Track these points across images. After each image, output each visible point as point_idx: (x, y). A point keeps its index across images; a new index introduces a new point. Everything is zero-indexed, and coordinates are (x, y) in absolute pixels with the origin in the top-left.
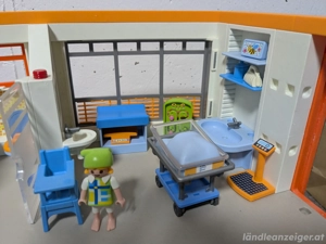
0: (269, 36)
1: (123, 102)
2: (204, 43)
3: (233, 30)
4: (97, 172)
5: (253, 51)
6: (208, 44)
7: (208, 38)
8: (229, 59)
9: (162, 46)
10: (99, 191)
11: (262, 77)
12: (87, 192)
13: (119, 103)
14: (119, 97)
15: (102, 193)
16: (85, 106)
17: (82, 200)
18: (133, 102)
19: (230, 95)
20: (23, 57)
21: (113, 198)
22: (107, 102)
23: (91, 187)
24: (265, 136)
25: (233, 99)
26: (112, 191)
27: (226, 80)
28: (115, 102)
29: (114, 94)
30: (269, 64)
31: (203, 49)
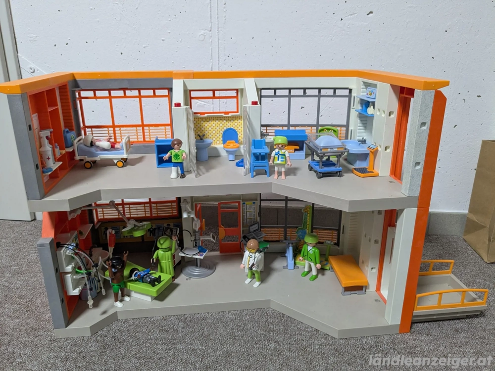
0: (376, 85)
1: (291, 128)
2: (348, 90)
3: (364, 82)
4: (280, 146)
5: (371, 94)
6: (350, 90)
7: (350, 87)
8: (362, 100)
9: (320, 92)
10: (280, 156)
11: (374, 108)
12: (274, 157)
13: (289, 128)
14: (289, 125)
15: (282, 158)
16: (267, 130)
17: (271, 162)
18: (297, 128)
19: (363, 124)
20: (237, 97)
21: (286, 161)
22: (280, 128)
23: (276, 155)
24: (375, 143)
25: (365, 127)
26: (286, 157)
27: (360, 114)
28: (286, 128)
29: (286, 123)
30: (376, 101)
31: (348, 94)
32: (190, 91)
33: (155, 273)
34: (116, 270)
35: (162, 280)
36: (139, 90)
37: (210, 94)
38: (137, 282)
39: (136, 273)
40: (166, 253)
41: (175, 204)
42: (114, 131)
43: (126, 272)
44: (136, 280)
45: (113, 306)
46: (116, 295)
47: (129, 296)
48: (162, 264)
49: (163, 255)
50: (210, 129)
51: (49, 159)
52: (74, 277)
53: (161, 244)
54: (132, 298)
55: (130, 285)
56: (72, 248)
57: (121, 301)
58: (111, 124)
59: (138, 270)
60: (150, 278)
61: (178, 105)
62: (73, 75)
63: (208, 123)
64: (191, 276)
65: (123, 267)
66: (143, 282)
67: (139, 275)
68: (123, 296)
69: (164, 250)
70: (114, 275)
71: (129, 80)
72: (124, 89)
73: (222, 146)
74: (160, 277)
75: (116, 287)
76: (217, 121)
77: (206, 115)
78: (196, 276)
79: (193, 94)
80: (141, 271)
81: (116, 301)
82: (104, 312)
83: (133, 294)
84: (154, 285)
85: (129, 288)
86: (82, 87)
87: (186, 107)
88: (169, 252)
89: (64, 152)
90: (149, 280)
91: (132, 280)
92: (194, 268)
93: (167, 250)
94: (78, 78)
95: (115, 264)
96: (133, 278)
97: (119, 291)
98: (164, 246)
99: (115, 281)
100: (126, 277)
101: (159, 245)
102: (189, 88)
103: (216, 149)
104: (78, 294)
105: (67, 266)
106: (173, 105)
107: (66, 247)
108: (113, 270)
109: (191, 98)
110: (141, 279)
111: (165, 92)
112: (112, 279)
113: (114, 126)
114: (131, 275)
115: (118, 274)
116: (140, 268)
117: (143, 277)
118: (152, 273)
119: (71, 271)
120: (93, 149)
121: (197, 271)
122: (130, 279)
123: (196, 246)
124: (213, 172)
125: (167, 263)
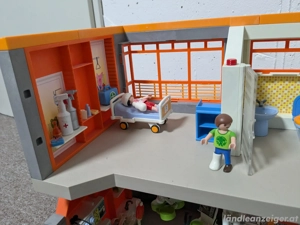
32: (253, 41)
36: (189, 42)
37: (282, 45)
42: (160, 87)
50: (275, 91)
51: (66, 126)
58: (157, 79)
61: (233, 62)
62: (122, 28)
63: (272, 84)
71: (178, 32)
72: (173, 42)
73: (290, 116)
76: (287, 83)
77: (271, 74)
79: (256, 46)
86: (131, 41)
87: (244, 65)
89: (96, 112)
94: (127, 31)
102: (251, 37)
103: (280, 119)
106: (225, 62)
109: (253, 51)
111: (219, 44)
113: (160, 82)
120: (129, 110)
124: (277, 164)
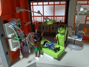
33: (56, 45)
34: (37, 41)
35: (60, 49)
38: (47, 48)
39: (47, 44)
40: (62, 36)
41: (64, 17)
43: (42, 43)
44: (47, 47)
45: (34, 59)
46: (36, 54)
47: (43, 54)
48: (59, 41)
49: (60, 37)
52: (14, 41)
53: (60, 31)
54: (44, 55)
55: (44, 50)
56: (13, 25)
57: (39, 56)
59: (48, 42)
60: (54, 47)
64: (72, 49)
65: (41, 40)
66: (50, 49)
67: (48, 45)
68: (40, 54)
69: (61, 34)
70: (36, 43)
74: (59, 47)
75: (36, 49)
78: (73, 49)
80: (49, 43)
81: (36, 56)
82: (30, 62)
83: (44, 54)
84: (56, 52)
85: (43, 51)
88: (64, 36)
90: (53, 48)
91: (45, 47)
92: (73, 45)
93: (63, 34)
95: (36, 37)
96: (45, 46)
97: (37, 51)
98: (62, 32)
99: (36, 46)
100: (42, 45)
101: (59, 31)
104: (15, 51)
105: (9, 34)
107: (10, 23)
108: (35, 40)
110: (49, 47)
112: (35, 45)
114: (44, 44)
115: (38, 43)
116: (49, 42)
117: (50, 46)
118: (55, 45)
119: (11, 37)
121: (74, 47)
122: (43, 46)
123: (76, 34)
125: (62, 41)
